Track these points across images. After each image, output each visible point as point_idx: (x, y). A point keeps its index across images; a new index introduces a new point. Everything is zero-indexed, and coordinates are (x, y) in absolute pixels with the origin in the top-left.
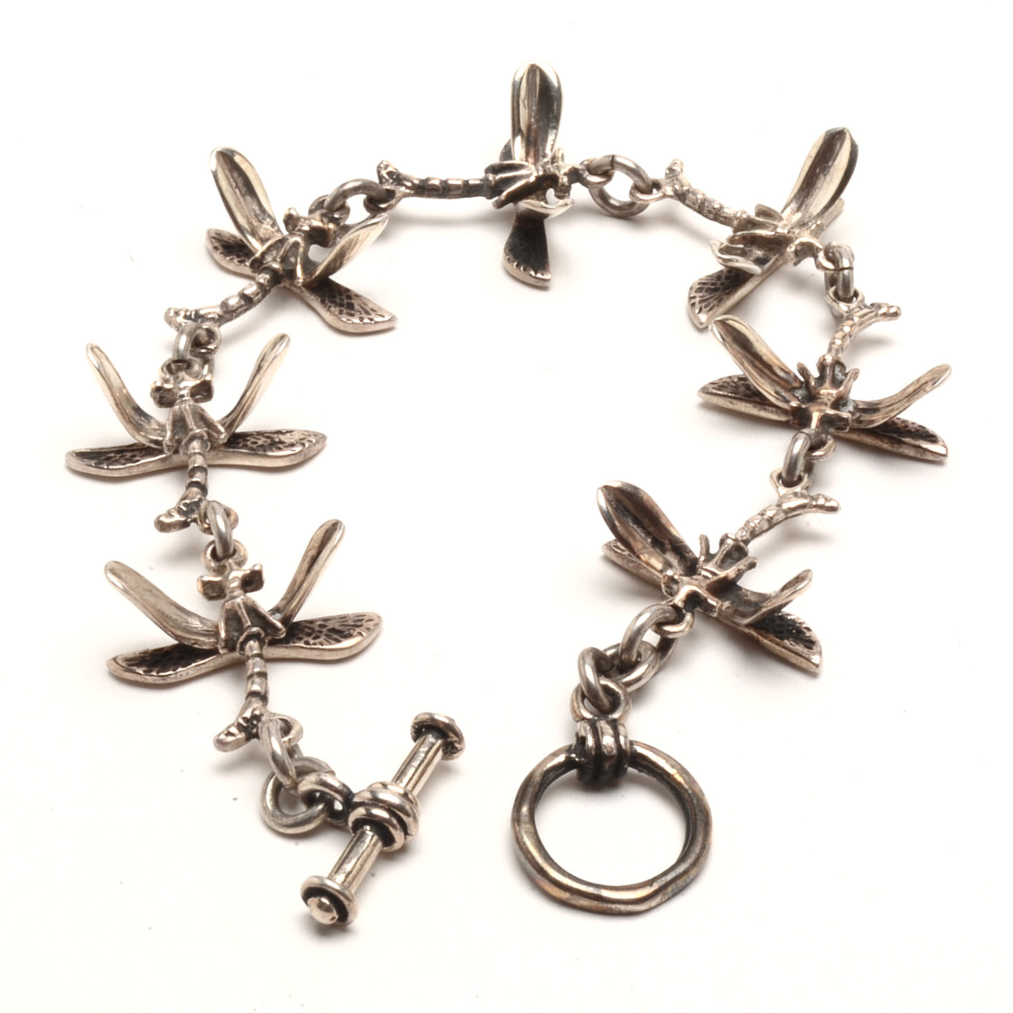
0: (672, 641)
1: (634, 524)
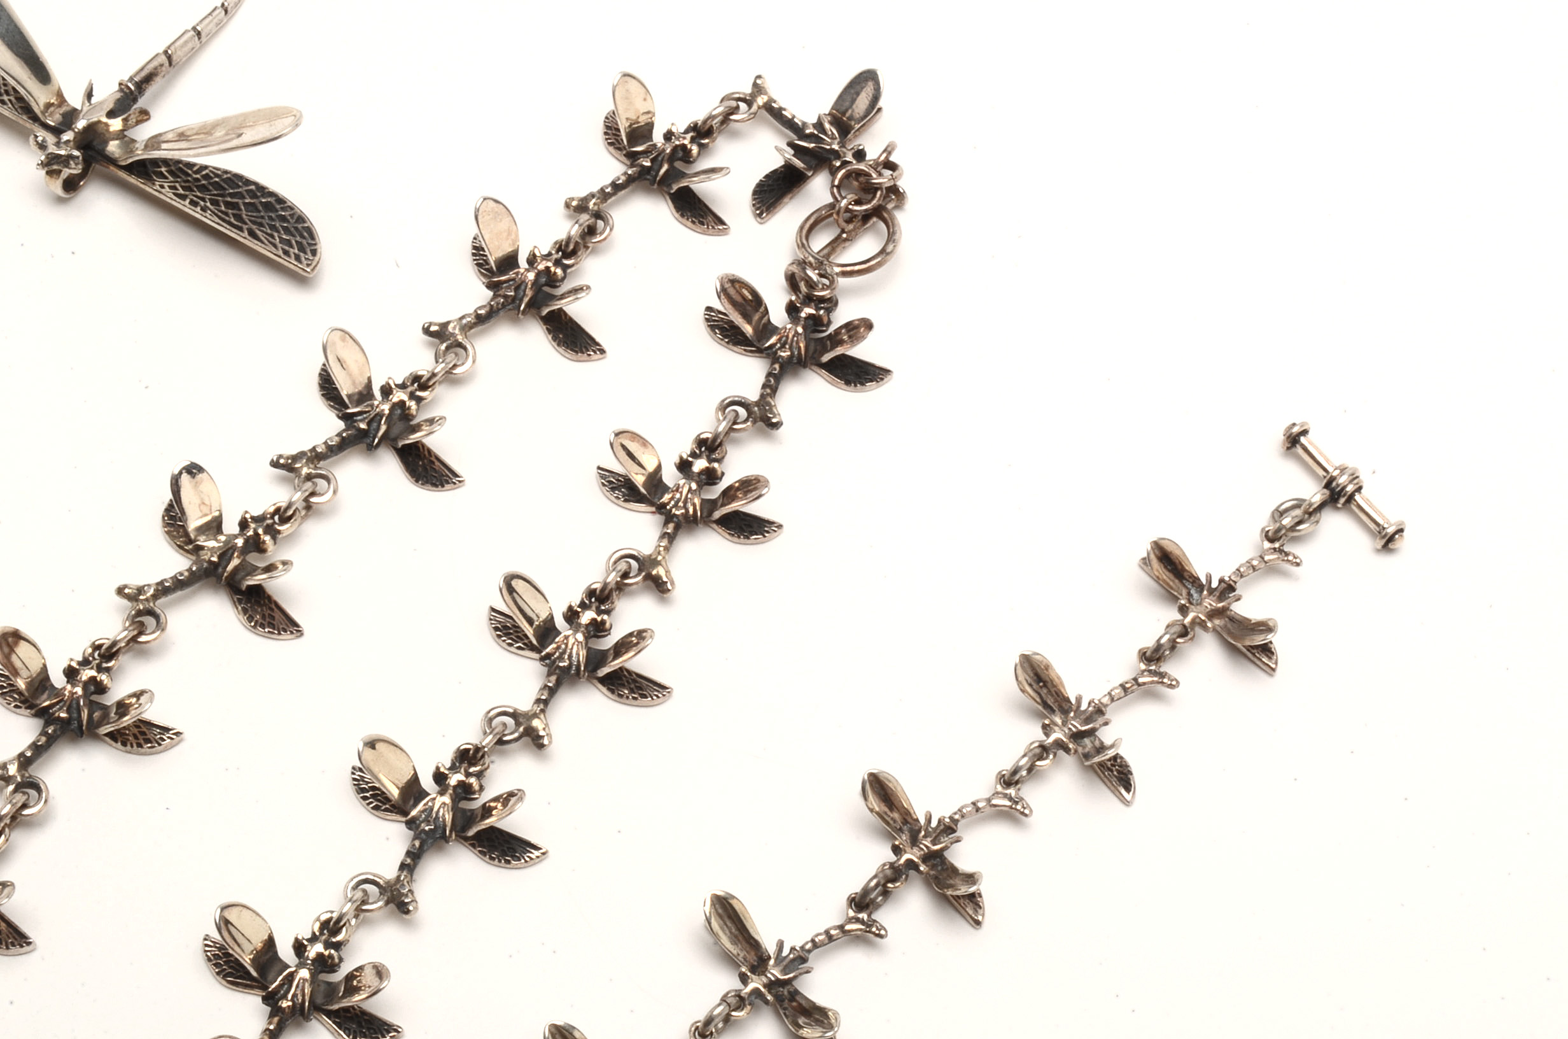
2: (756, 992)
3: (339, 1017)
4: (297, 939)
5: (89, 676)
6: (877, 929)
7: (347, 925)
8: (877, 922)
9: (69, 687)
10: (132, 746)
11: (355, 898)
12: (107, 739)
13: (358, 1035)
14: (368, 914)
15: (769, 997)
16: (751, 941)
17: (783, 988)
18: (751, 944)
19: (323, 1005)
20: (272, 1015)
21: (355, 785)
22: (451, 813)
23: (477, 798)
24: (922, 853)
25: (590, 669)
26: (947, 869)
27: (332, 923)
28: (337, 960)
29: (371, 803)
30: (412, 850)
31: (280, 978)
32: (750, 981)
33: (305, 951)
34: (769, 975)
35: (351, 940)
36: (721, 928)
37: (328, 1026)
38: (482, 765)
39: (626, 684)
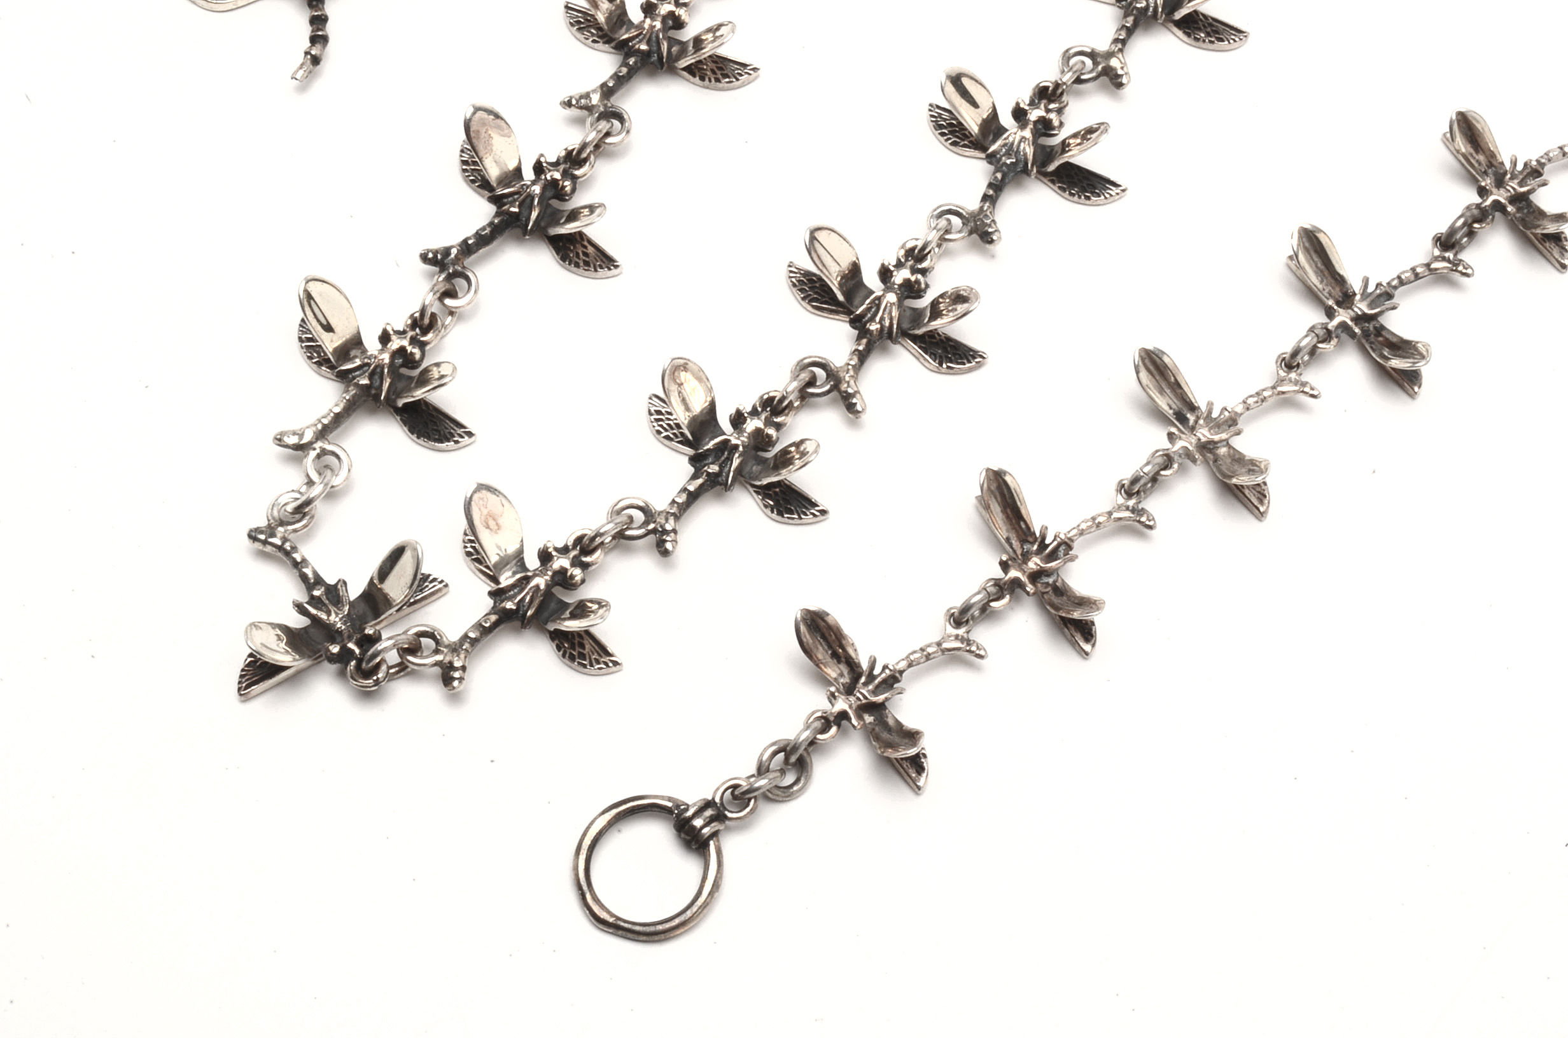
0: (816, 743)
1: (821, 638)
2: (1343, 326)
3: (925, 343)
4: (883, 265)
5: (667, 11)
6: (1464, 268)
7: (932, 252)
8: (1463, 261)
9: (648, 21)
10: (710, 81)
11: (939, 227)
12: (685, 74)
13: (944, 360)
14: (951, 243)
15: (1357, 330)
16: (1337, 276)
17: (1369, 323)
18: (1336, 280)
19: (910, 329)
20: (859, 338)
21: (932, 121)
22: (1032, 147)
23: (1056, 135)
24: (1509, 194)
25: (1166, 11)
26: (1534, 212)
27: (916, 251)
28: (923, 286)
29: (950, 139)
30: (994, 182)
31: (868, 301)
32: (1337, 314)
33: (892, 276)
34: (1356, 309)
35: (935, 268)
36: (1308, 262)
37: (913, 351)
38: (1060, 104)
39: (1202, 28)
